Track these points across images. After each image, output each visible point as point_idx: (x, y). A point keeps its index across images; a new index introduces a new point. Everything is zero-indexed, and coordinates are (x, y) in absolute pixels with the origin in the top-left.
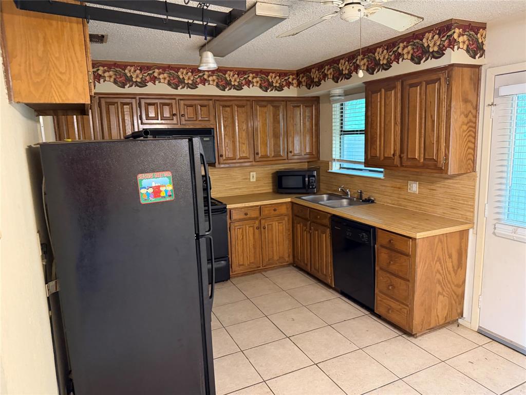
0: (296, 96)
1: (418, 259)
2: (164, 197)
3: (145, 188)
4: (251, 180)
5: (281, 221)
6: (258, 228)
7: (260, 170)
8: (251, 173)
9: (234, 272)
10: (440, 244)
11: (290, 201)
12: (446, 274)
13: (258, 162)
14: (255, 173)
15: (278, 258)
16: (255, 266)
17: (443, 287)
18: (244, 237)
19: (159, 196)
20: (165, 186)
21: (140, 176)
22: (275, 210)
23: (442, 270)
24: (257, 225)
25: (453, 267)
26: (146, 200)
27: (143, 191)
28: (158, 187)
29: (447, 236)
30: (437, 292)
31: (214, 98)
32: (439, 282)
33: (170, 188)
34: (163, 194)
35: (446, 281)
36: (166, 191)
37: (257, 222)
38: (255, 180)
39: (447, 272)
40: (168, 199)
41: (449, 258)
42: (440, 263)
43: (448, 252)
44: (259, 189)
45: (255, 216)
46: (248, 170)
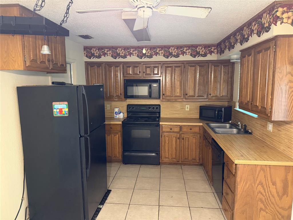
0: (216, 59)
1: (238, 179)
2: (64, 114)
3: (56, 109)
4: (186, 110)
5: (194, 137)
6: (179, 138)
7: (193, 104)
8: (187, 106)
9: (163, 161)
10: (262, 172)
11: (202, 125)
12: (269, 197)
13: (187, 99)
14: (189, 106)
15: (192, 159)
16: (175, 161)
17: (266, 205)
18: (170, 142)
19: (62, 113)
20: (64, 109)
21: (54, 103)
22: (191, 129)
23: (265, 192)
24: (179, 137)
25: (277, 193)
26: (56, 114)
27: (55, 110)
28: (61, 109)
29: (270, 168)
30: (259, 208)
31: (162, 63)
32: (261, 200)
33: (67, 110)
34: (63, 113)
35: (270, 202)
36: (65, 111)
37: (178, 135)
38: (188, 110)
39: (271, 196)
40: (66, 115)
41: (273, 184)
42: (263, 187)
43: (271, 180)
44: (191, 116)
45: (177, 131)
46: (185, 103)
